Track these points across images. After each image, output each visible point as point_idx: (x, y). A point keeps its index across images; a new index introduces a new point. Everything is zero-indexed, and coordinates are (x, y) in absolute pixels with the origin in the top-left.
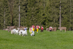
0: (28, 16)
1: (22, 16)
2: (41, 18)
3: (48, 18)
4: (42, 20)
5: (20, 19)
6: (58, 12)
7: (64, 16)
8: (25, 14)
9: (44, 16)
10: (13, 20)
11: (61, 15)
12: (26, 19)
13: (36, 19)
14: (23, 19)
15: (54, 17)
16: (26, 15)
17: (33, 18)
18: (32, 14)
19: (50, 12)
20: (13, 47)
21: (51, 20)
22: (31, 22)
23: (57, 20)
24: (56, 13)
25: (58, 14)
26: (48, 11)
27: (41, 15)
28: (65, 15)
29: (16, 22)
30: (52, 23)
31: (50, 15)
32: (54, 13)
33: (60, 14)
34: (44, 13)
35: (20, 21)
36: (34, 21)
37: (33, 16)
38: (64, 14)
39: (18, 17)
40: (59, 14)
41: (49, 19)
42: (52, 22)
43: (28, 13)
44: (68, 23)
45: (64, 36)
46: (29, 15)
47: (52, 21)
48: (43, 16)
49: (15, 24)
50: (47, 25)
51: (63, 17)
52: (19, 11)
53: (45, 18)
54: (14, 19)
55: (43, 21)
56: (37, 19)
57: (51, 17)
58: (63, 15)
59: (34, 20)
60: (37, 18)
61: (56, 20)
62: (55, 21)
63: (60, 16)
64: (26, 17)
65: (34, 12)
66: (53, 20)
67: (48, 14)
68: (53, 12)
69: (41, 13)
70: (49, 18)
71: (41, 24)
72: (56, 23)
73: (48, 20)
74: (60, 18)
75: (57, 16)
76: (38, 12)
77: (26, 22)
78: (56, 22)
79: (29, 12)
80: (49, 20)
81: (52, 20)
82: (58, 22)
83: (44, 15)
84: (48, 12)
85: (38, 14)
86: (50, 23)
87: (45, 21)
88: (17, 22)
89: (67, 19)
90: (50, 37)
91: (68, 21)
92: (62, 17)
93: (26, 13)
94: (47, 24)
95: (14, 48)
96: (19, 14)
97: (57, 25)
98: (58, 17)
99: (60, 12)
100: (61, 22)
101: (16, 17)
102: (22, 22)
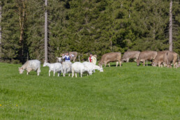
0: (74, 19)
1: (53, 19)
2: (113, 26)
3: (133, 25)
4: (116, 32)
5: (48, 28)
6: (163, 6)
8: (62, 14)
9: (122, 20)
10: (27, 33)
11: (174, 17)
12: (65, 30)
13: (96, 28)
14: (57, 29)
15: (152, 24)
16: (67, 18)
17: (87, 24)
18: (86, 15)
19: (139, 8)
20: (27, 112)
21: (143, 31)
22: (80, 36)
23: (159, 33)
24: (158, 12)
25: (163, 14)
26: (134, 4)
27: (114, 17)
29: (35, 36)
30: (147, 41)
31: (138, 17)
32: (152, 10)
33: (171, 14)
34: (121, 10)
35: (48, 34)
36: (91, 35)
37: (86, 20)
39: (42, 23)
40: (167, 14)
41: (135, 28)
43: (71, 11)
46: (76, 17)
47: (145, 35)
48: (119, 21)
49: (33, 45)
50: (130, 48)
52: (46, 4)
53: (126, 25)
54: (30, 29)
55: (119, 36)
56: (99, 30)
57: (144, 22)
58: (179, 18)
59: (90, 31)
60: (100, 25)
61: (157, 32)
62: (154, 36)
63: (171, 19)
64: (65, 22)
65: (91, 6)
66: (150, 32)
67: (134, 12)
68: (149, 8)
69: (111, 10)
70: (137, 25)
71: (113, 44)
72: (158, 41)
73: (133, 31)
74: (171, 24)
75: (160, 18)
76: (104, 9)
77: (65, 39)
78: (156, 38)
79: (76, 6)
80: (136, 33)
81: (145, 33)
82: (162, 39)
83: (120, 16)
85: (103, 12)
86: (140, 40)
87: (124, 35)
88: (39, 38)
92: (176, 22)
93: (66, 10)
94: (129, 43)
95: (29, 118)
96: (46, 14)
97: (162, 48)
98: (166, 22)
99: (171, 8)
100: (173, 38)
101: (35, 22)
102: (54, 38)
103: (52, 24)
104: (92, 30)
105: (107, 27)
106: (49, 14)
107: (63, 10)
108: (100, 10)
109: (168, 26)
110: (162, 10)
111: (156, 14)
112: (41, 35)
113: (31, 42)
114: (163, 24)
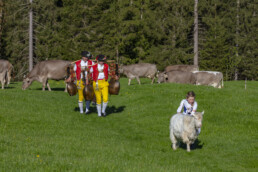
0: (68, 20)
1: (40, 20)
2: (119, 31)
3: (147, 28)
4: (124, 38)
5: (34, 33)
6: (186, 4)
7: (212, 20)
8: (52, 14)
9: (132, 22)
10: (6, 39)
11: (200, 19)
12: (56, 35)
13: (98, 32)
14: (46, 34)
15: (171, 27)
16: (59, 19)
17: (86, 27)
18: (83, 15)
19: (153, 7)
20: (8, 144)
21: (160, 37)
22: (77, 44)
24: (180, 11)
25: (185, 14)
27: (120, 18)
28: (217, 17)
29: (16, 44)
30: (164, 50)
31: (153, 17)
32: (171, 9)
33: (196, 14)
34: (130, 9)
35: (34, 40)
36: (91, 41)
37: (85, 21)
38: (213, 14)
39: (25, 27)
40: (191, 14)
41: (149, 32)
42: (165, 46)
43: (64, 10)
44: (227, 51)
45: (212, 100)
46: (71, 18)
47: (162, 42)
48: (128, 23)
49: (13, 54)
50: (142, 59)
51: (208, 28)
52: (31, 0)
53: (136, 29)
54: (9, 34)
55: (128, 43)
56: (101, 35)
57: (161, 24)
58: (207, 19)
59: (88, 37)
60: (102, 28)
61: (178, 38)
62: (174, 43)
63: (196, 21)
64: (56, 24)
65: (90, 4)
66: (169, 37)
67: (148, 12)
68: (167, 6)
69: (117, 8)
70: (151, 28)
71: (120, 54)
72: (180, 50)
73: (146, 36)
74: (196, 28)
75: (182, 20)
76: (108, 7)
77: (57, 47)
78: (177, 46)
79: (70, 4)
80: (150, 39)
81: (163, 39)
82: (185, 47)
83: (129, 17)
84: (145, 6)
85: (107, 11)
86: (156, 49)
87: (134, 42)
88: (22, 45)
89: (222, 33)
90: (155, 104)
91: (229, 41)
92: (203, 25)
93: (58, 9)
94: (142, 52)
95: (10, 151)
96: (31, 14)
97: (185, 58)
98: (189, 24)
99: (196, 6)
100: (199, 46)
101: (16, 25)
102: (41, 46)
103: (39, 27)
104: (92, 35)
105: (112, 32)
106: (34, 14)
107: (54, 9)
108: (103, 9)
109: (192, 30)
110: (185, 8)
111: (177, 13)
112: (24, 42)
113: (11, 52)
114: (186, 27)
